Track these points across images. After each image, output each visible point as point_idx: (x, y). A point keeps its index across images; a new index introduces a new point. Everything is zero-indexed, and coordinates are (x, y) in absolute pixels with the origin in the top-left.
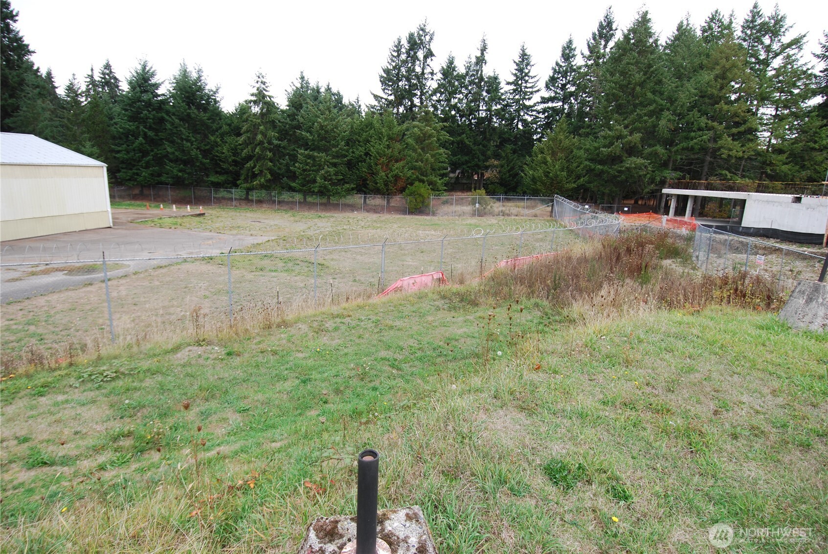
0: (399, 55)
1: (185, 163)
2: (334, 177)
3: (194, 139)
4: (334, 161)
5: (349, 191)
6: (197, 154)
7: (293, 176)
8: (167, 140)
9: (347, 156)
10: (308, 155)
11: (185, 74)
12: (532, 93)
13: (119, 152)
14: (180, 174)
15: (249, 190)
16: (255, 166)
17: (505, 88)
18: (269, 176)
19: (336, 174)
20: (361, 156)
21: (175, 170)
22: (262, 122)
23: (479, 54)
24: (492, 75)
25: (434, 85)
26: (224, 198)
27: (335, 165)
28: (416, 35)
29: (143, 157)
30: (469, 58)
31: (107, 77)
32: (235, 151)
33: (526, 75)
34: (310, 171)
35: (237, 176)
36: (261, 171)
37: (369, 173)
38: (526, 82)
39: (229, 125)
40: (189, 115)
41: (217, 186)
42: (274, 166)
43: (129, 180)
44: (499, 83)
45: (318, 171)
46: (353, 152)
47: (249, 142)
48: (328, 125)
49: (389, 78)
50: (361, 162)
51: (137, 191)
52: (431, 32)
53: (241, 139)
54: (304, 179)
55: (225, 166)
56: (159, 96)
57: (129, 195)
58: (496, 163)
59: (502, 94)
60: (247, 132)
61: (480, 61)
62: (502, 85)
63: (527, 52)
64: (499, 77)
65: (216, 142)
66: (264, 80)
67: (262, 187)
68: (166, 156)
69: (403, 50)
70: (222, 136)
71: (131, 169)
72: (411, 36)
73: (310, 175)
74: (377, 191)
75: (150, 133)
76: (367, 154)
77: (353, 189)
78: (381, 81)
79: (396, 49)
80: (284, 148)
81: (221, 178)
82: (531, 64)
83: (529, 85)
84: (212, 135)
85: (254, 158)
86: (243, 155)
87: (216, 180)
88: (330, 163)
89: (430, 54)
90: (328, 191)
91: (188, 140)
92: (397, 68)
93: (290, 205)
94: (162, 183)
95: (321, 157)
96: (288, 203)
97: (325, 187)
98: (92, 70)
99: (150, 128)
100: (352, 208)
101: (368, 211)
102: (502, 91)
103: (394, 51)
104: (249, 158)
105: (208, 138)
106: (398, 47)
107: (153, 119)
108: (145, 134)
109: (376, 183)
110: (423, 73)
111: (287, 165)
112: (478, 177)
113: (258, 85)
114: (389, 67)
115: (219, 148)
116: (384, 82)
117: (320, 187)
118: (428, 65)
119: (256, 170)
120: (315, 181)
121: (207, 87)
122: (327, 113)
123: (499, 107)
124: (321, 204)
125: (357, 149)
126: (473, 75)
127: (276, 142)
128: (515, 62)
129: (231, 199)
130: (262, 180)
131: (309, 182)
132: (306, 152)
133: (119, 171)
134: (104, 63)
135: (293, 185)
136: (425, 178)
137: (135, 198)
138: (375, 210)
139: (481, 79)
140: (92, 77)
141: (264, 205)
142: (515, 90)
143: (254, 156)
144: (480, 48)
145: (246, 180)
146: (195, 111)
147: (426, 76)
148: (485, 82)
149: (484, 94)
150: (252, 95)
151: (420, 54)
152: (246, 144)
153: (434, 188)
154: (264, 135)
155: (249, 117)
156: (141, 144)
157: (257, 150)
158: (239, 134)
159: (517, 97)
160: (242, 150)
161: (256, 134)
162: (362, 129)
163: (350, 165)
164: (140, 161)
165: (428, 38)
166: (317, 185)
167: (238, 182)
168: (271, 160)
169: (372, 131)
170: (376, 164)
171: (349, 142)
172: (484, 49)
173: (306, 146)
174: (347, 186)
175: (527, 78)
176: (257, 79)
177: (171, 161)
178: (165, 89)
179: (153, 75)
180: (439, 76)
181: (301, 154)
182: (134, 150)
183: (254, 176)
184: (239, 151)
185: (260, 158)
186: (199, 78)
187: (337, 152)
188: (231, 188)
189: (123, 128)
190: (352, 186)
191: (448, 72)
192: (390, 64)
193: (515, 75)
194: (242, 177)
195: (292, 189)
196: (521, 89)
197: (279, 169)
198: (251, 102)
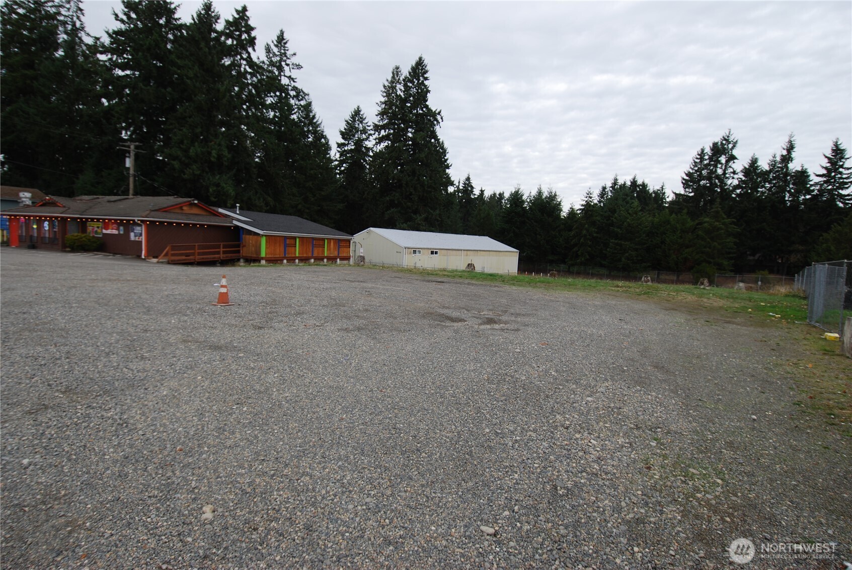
0: (701, 162)
2: (635, 258)
3: (543, 234)
4: (636, 247)
6: (543, 243)
7: (604, 257)
9: (646, 244)
10: (617, 243)
12: (846, 183)
15: (572, 265)
16: (579, 250)
17: (814, 179)
18: (588, 257)
19: (637, 256)
20: (657, 244)
22: (587, 222)
23: (785, 153)
24: (799, 169)
25: (736, 182)
27: (637, 250)
28: (719, 144)
30: (774, 157)
32: (567, 241)
33: (842, 166)
34: (617, 253)
35: (566, 256)
36: (583, 254)
37: (663, 256)
38: (841, 173)
39: (565, 224)
40: (542, 220)
41: (552, 262)
42: (592, 250)
44: (809, 176)
45: (623, 254)
46: (652, 241)
48: (634, 223)
49: (690, 180)
50: (658, 247)
52: (735, 141)
53: (572, 233)
54: (613, 259)
55: (559, 250)
58: (801, 248)
59: (811, 185)
60: (576, 228)
61: (787, 159)
62: (811, 178)
63: (842, 147)
64: (808, 171)
65: (555, 235)
66: (591, 195)
67: (581, 263)
69: (707, 157)
70: (560, 231)
72: (715, 144)
73: (617, 256)
74: (669, 269)
76: (662, 242)
77: (649, 267)
78: (682, 183)
79: (699, 157)
80: (600, 238)
81: (555, 258)
82: (846, 157)
83: (844, 176)
84: (554, 231)
85: (579, 245)
86: (572, 243)
87: (552, 258)
88: (633, 249)
89: (732, 158)
90: (630, 267)
91: (539, 235)
92: (700, 170)
93: (601, 276)
95: (627, 244)
96: (598, 274)
97: (627, 265)
102: (811, 183)
103: (697, 158)
104: (576, 245)
105: (551, 233)
106: (702, 154)
107: (520, 222)
109: (669, 263)
110: (724, 174)
111: (601, 250)
112: (782, 260)
113: (586, 199)
114: (691, 171)
115: (557, 239)
116: (686, 184)
117: (624, 265)
118: (730, 167)
119: (579, 253)
120: (620, 261)
122: (634, 215)
123: (808, 197)
124: (624, 277)
125: (655, 239)
126: (778, 171)
127: (595, 235)
128: (826, 157)
129: (559, 271)
130: (583, 259)
131: (615, 261)
132: (616, 241)
135: (603, 262)
139: (787, 174)
142: (825, 182)
144: (785, 147)
145: (571, 259)
146: (546, 217)
147: (727, 176)
148: (792, 177)
149: (791, 186)
150: (581, 205)
151: (723, 159)
152: (575, 236)
154: (587, 230)
157: (582, 240)
158: (570, 230)
159: (830, 187)
160: (572, 240)
161: (582, 230)
162: (661, 225)
163: (648, 250)
165: (730, 146)
166: (622, 263)
167: (566, 260)
168: (590, 247)
169: (669, 226)
170: (669, 250)
171: (651, 234)
172: (790, 148)
173: (616, 237)
174: (645, 264)
175: (841, 170)
176: (586, 195)
179: (522, 195)
180: (741, 176)
181: (612, 242)
183: (578, 256)
184: (570, 241)
185: (583, 245)
187: (639, 241)
188: (560, 263)
190: (649, 264)
191: (752, 170)
192: (693, 169)
193: (826, 168)
194: (569, 257)
195: (602, 266)
196: (835, 180)
197: (595, 252)
198: (580, 209)
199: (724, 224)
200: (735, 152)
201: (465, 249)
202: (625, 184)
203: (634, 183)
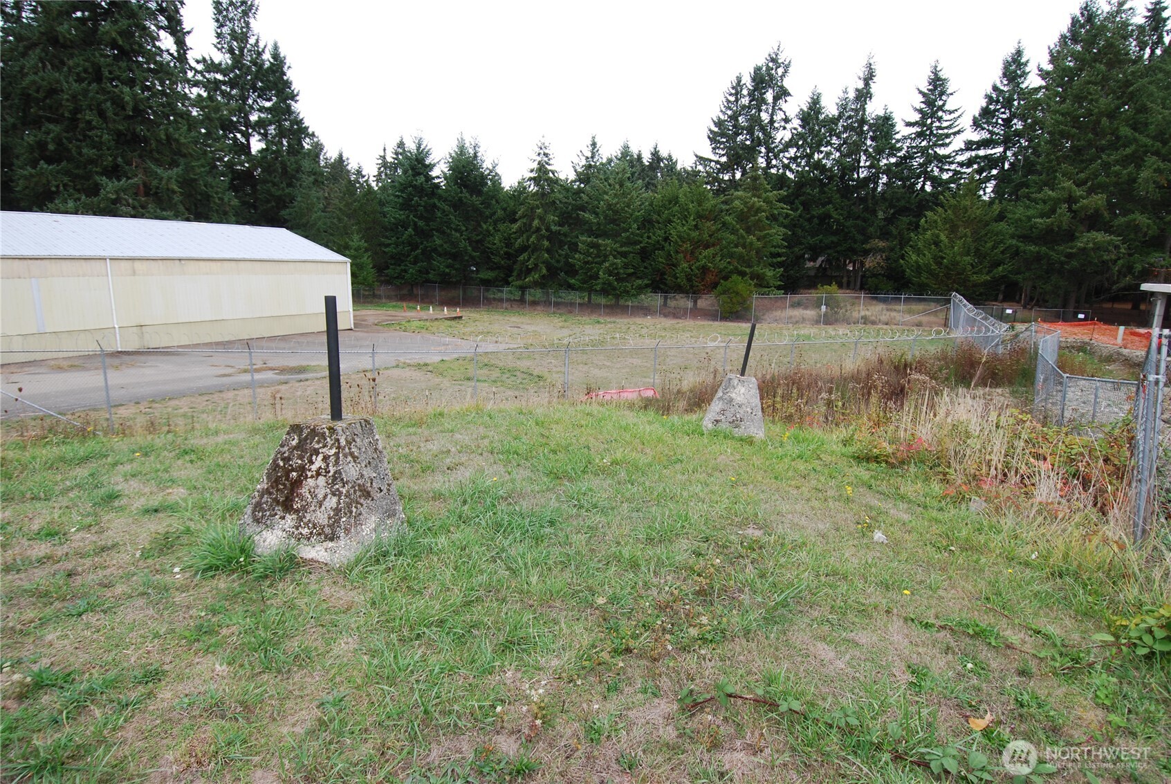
0: (737, 100)
1: (454, 256)
2: (621, 271)
3: (464, 229)
4: (624, 249)
5: (641, 289)
6: (466, 246)
7: (572, 271)
8: (437, 231)
9: (641, 242)
10: (592, 242)
11: (462, 148)
12: (948, 136)
13: (388, 245)
14: (447, 270)
15: (523, 289)
16: (529, 259)
17: (902, 131)
18: (544, 271)
19: (626, 266)
20: (658, 241)
21: (440, 264)
22: (542, 204)
23: (861, 85)
24: (881, 113)
26: (494, 299)
27: (624, 255)
28: (764, 69)
29: (412, 250)
30: (845, 92)
31: (400, 157)
32: (508, 242)
33: (941, 108)
34: (592, 263)
35: (509, 271)
36: (536, 265)
37: (668, 265)
38: (940, 119)
39: (505, 210)
40: (460, 200)
41: (487, 283)
42: (551, 258)
43: (397, 278)
44: (893, 126)
45: (600, 263)
46: (649, 237)
47: (526, 229)
48: (617, 203)
49: (721, 134)
50: (659, 249)
51: (405, 292)
52: (786, 63)
53: (515, 227)
54: (586, 273)
55: (496, 259)
56: (434, 178)
57: (396, 296)
58: (881, 244)
59: (898, 141)
60: (523, 217)
61: (864, 95)
62: (897, 128)
63: (942, 75)
64: (894, 115)
65: (488, 231)
66: (546, 151)
67: (536, 284)
68: (435, 250)
69: (745, 92)
70: (495, 223)
71: (400, 265)
72: (758, 69)
73: (592, 268)
74: (679, 289)
75: (421, 223)
76: (666, 239)
77: (647, 286)
78: (709, 137)
79: (733, 92)
80: (565, 235)
81: (486, 275)
82: (949, 92)
83: (945, 124)
84: (485, 223)
85: (530, 250)
86: (517, 245)
87: (486, 277)
88: (618, 253)
89: (783, 93)
90: (615, 289)
91: (456, 230)
92: (734, 118)
93: (566, 308)
94: (428, 281)
95: (606, 245)
96: (565, 305)
97: (610, 284)
98: (385, 150)
99: (421, 217)
100: (646, 311)
101: (665, 316)
102: (898, 136)
103: (731, 95)
104: (524, 249)
105: (481, 226)
106: (738, 87)
107: (424, 207)
108: (415, 223)
109: (677, 278)
110: (772, 122)
111: (567, 256)
112: (854, 267)
113: (539, 159)
114: (722, 117)
115: (491, 238)
116: (713, 138)
117: (604, 284)
118: (781, 109)
119: (530, 264)
120: (596, 277)
121: (485, 166)
122: (617, 187)
123: (893, 160)
124: (606, 306)
125: (654, 234)
126: (850, 117)
127: (554, 228)
128: (921, 92)
129: (501, 300)
130: (536, 276)
131: (591, 277)
132: (589, 239)
133: (388, 268)
134: (398, 140)
135: (572, 281)
136: (748, 270)
137: (402, 298)
138: (676, 314)
139: (863, 121)
140: (384, 158)
141: (539, 308)
142: (919, 135)
143: (529, 246)
144: (862, 76)
145: (519, 277)
146: (467, 195)
147: (776, 125)
148: (871, 126)
149: (869, 142)
150: (532, 171)
151: (769, 96)
152: (520, 232)
153: (761, 283)
154: (541, 219)
155: (526, 198)
156: (411, 236)
157: (531, 240)
158: (514, 221)
159: (924, 143)
160: (516, 239)
161: (533, 220)
162: (664, 206)
163: (645, 254)
164: (408, 256)
165: (780, 71)
166: (600, 281)
167: (510, 279)
168: (548, 251)
169: (676, 208)
170: (677, 252)
171: (647, 223)
172: (869, 78)
173: (591, 233)
174: (639, 282)
175: (940, 114)
176: (538, 150)
177: (440, 255)
178: (440, 171)
179: (428, 154)
180: (796, 123)
181: (583, 243)
182: (403, 243)
183: (529, 271)
184: (513, 241)
185: (536, 248)
186: (475, 156)
187: (628, 238)
188: (502, 286)
189: (394, 218)
190: (646, 282)
191: (811, 115)
192: (724, 113)
193: (920, 111)
194: (515, 274)
195: (571, 287)
196: (931, 132)
197: (558, 261)
198: (530, 179)
199: (767, 201)
200: (787, 83)
202: (640, 157)
203: (656, 155)
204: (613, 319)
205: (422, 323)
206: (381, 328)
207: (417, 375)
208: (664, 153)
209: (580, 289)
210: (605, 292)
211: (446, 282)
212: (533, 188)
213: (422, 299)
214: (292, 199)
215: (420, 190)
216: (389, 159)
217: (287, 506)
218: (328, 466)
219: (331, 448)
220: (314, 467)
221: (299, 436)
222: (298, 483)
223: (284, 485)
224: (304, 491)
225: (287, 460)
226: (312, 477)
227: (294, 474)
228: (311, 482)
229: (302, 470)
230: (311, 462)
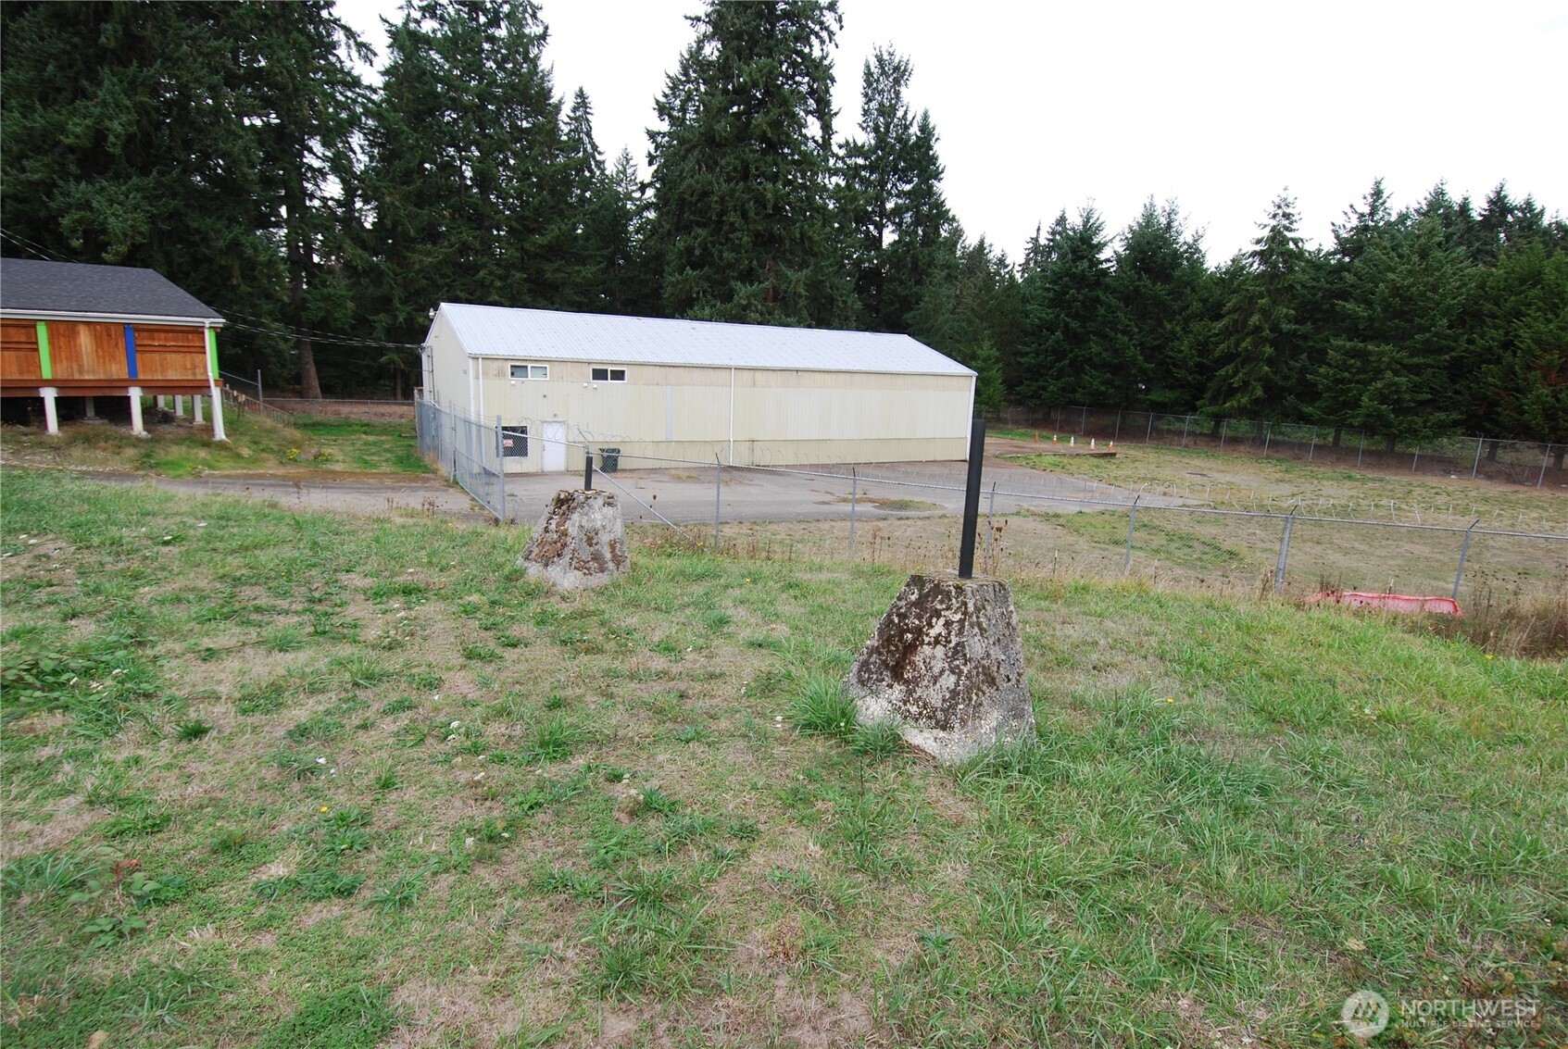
1: (1116, 369)
2: (1407, 396)
3: (1136, 330)
4: (1416, 360)
5: (1442, 429)
6: (1135, 355)
7: (1310, 393)
8: (1096, 333)
9: (1453, 349)
10: (1354, 349)
11: (1149, 218)
13: (1026, 354)
14: (1103, 388)
15: (1218, 418)
16: (1235, 374)
18: (1259, 392)
19: (1416, 388)
20: (1490, 349)
21: (1093, 379)
22: (1269, 291)
26: (1169, 431)
27: (1415, 370)
29: (1058, 360)
31: (1058, 237)
32: (1203, 349)
34: (1350, 381)
35: (1199, 391)
36: (1246, 383)
37: (1506, 389)
39: (1204, 301)
40: (1137, 290)
41: (1161, 408)
42: (1275, 373)
43: (1032, 397)
45: (1366, 383)
46: (1470, 342)
47: (1238, 329)
48: (1412, 285)
50: (1489, 362)
51: (1039, 416)
53: (1219, 325)
54: (1335, 398)
55: (1179, 374)
56: (1101, 263)
57: (1027, 421)
60: (1234, 310)
65: (1173, 333)
66: (1288, 211)
67: (1242, 412)
68: (1089, 360)
70: (1186, 321)
71: (1037, 381)
73: (1350, 390)
74: (1525, 432)
75: (1074, 324)
76: (1508, 345)
77: (1456, 423)
80: (1305, 337)
81: (1168, 396)
84: (1170, 321)
85: (1238, 360)
86: (1217, 353)
87: (1161, 399)
88: (1404, 366)
90: (1388, 425)
91: (1124, 333)
93: (1297, 451)
94: (1076, 403)
95: (1382, 354)
96: (1290, 445)
97: (1380, 417)
98: (1038, 229)
99: (1076, 316)
100: (1449, 466)
101: (1489, 477)
104: (1228, 358)
105: (1162, 326)
107: (1083, 302)
108: (1066, 325)
109: (1523, 413)
111: (1304, 370)
113: (1273, 223)
115: (1177, 343)
117: (1368, 416)
119: (1236, 382)
120: (1356, 404)
121: (1181, 240)
122: (1415, 258)
124: (1367, 453)
125: (1482, 337)
127: (1285, 327)
129: (1180, 433)
130: (1245, 400)
131: (1345, 405)
132: (1348, 344)
133: (1021, 383)
134: (1058, 215)
135: (1309, 410)
137: (1034, 424)
138: (1513, 476)
140: (1036, 240)
141: (1242, 448)
143: (1238, 355)
145: (1214, 400)
146: (1148, 283)
150: (1258, 242)
152: (1227, 333)
154: (1265, 313)
155: (1244, 282)
156: (1058, 342)
157: (1244, 345)
158: (1218, 317)
160: (1217, 344)
161: (1251, 314)
162: (1510, 289)
163: (1458, 370)
164: (1051, 368)
166: (1362, 411)
167: (1199, 403)
168: (1270, 362)
169: (1537, 291)
170: (1529, 368)
171: (1469, 317)
173: (1353, 333)
174: (1442, 416)
176: (1273, 210)
177: (1095, 367)
178: (1112, 249)
179: (1098, 229)
181: (1337, 349)
182: (1046, 351)
183: (1232, 392)
184: (1211, 347)
185: (1249, 358)
186: (1169, 226)
187: (1427, 341)
188: (1185, 413)
189: (1039, 318)
190: (1455, 416)
194: (1208, 395)
195: (1303, 419)
197: (1286, 378)
198: (1254, 254)
201: (741, 363)
202: (1465, 208)
203: (1499, 204)
204: (1381, 475)
205: (1057, 459)
206: (1002, 461)
207: (1043, 528)
208: (1515, 197)
209: (1321, 423)
210: (1368, 429)
211: (1098, 405)
212: (1256, 267)
213: (1061, 427)
214: (919, 299)
215: (1080, 280)
216: (1043, 241)
217: (897, 674)
218: (949, 633)
219: (955, 613)
220: (933, 632)
221: (920, 590)
222: (911, 648)
223: (896, 646)
224: (918, 659)
225: (902, 616)
226: (929, 644)
227: (910, 636)
228: (927, 650)
229: (919, 632)
230: (930, 626)
